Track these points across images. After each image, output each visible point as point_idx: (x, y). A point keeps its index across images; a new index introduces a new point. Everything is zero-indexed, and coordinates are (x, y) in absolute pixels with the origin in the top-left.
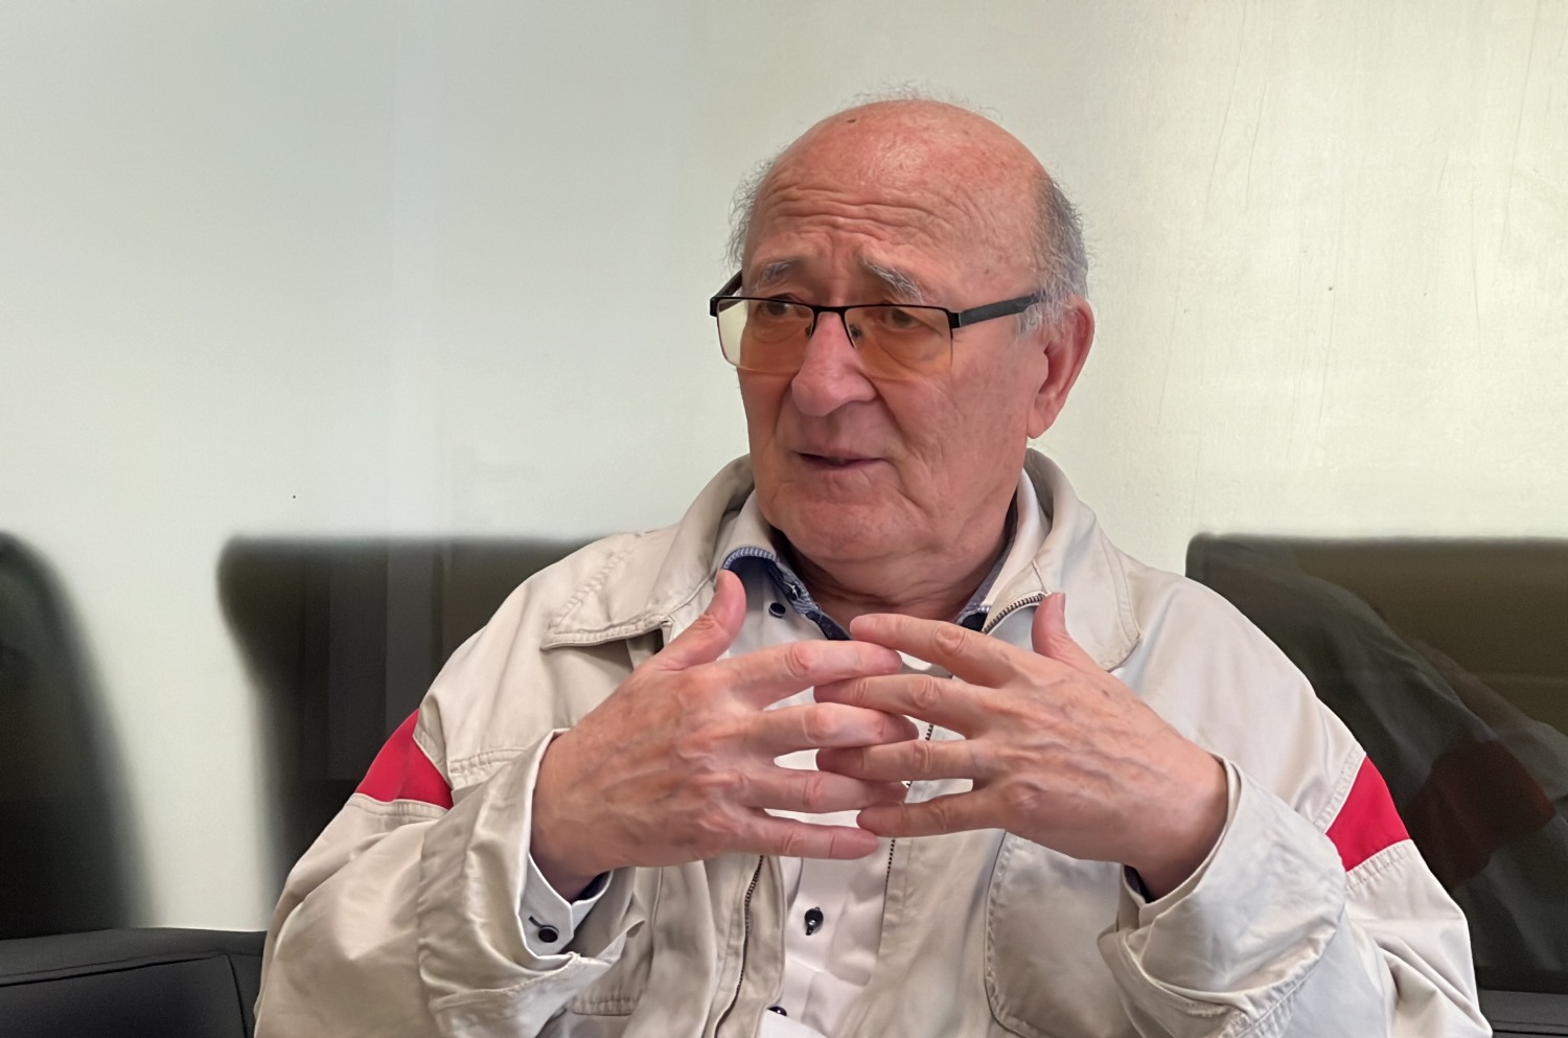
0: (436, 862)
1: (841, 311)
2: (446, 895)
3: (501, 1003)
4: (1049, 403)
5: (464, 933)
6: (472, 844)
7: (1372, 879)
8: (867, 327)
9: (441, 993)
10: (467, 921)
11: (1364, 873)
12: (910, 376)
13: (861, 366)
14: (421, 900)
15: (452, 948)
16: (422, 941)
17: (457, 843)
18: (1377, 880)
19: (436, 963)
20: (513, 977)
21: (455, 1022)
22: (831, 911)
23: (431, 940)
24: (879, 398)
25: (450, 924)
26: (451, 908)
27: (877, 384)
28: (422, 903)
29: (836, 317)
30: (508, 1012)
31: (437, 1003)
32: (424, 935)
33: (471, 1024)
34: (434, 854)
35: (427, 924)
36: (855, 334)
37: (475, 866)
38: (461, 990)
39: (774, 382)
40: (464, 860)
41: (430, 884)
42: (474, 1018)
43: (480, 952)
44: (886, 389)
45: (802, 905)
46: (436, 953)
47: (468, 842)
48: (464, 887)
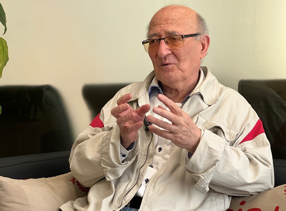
0: (104, 144)
1: (164, 39)
2: (106, 151)
3: (116, 171)
4: (203, 52)
5: (109, 158)
6: (110, 143)
7: (256, 141)
8: (169, 41)
9: (105, 168)
10: (110, 156)
11: (255, 140)
12: (177, 48)
13: (169, 48)
14: (101, 151)
15: (107, 160)
16: (102, 158)
17: (107, 141)
18: (257, 141)
19: (104, 163)
20: (118, 167)
21: (108, 173)
22: (163, 148)
23: (103, 158)
24: (173, 53)
25: (107, 156)
26: (107, 153)
27: (172, 50)
28: (102, 152)
29: (163, 40)
30: (117, 172)
31: (104, 170)
32: (102, 157)
33: (110, 173)
34: (104, 143)
35: (102, 155)
36: (167, 43)
37: (111, 147)
38: (109, 168)
39: (155, 54)
40: (109, 145)
41: (103, 148)
42: (111, 173)
43: (112, 162)
44: (173, 51)
45: (158, 147)
46: (104, 161)
47: (109, 142)
48: (109, 150)
